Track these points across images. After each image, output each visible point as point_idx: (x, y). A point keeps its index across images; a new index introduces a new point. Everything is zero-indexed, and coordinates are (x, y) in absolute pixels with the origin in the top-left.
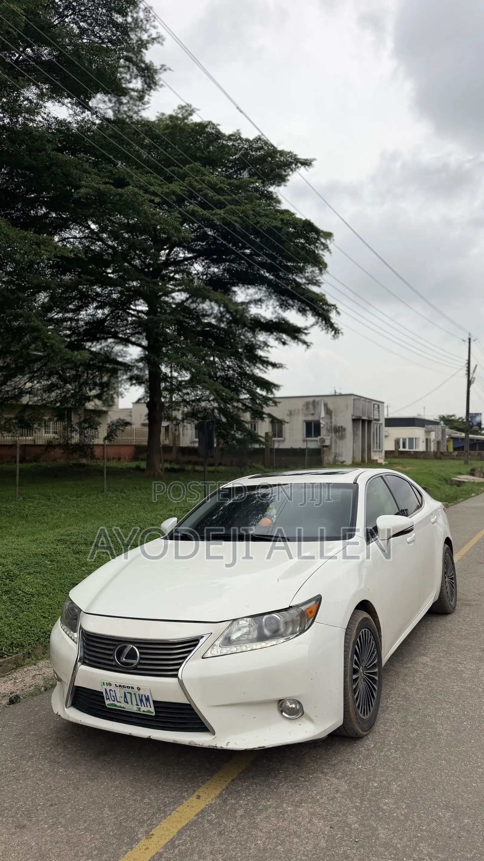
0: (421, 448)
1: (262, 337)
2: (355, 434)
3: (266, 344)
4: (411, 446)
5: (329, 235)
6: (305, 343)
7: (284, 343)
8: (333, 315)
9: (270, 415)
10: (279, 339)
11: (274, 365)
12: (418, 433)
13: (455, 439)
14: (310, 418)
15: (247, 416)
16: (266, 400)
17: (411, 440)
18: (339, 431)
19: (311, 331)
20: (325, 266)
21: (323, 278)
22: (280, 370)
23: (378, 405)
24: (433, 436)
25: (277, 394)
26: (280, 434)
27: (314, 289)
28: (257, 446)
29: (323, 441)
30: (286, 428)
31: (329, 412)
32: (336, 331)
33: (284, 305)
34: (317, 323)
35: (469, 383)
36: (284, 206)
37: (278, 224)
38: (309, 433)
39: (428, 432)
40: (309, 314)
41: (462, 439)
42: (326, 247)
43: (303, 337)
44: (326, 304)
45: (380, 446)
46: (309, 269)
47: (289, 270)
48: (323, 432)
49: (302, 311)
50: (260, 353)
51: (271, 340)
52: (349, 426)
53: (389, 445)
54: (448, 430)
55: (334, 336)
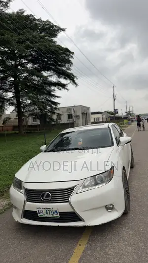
0: (101, 121)
1: (53, 88)
2: (83, 118)
3: (54, 90)
4: (98, 120)
5: (73, 53)
6: (67, 89)
7: (60, 90)
8: (75, 80)
9: (57, 113)
10: (58, 88)
11: (57, 97)
12: (99, 116)
13: (110, 117)
14: (69, 114)
15: (49, 114)
16: (56, 108)
17: (98, 118)
18: (78, 117)
19: (68, 85)
20: (72, 64)
21: (71, 68)
22: (59, 98)
23: (88, 108)
24: (104, 117)
25: (59, 106)
26: (60, 119)
27: (69, 71)
28: (53, 123)
29: (73, 120)
30: (62, 117)
31: (74, 111)
32: (77, 85)
33: (59, 77)
34: (70, 82)
35: (114, 100)
36: (57, 44)
37: (57, 49)
38: (69, 118)
39: (102, 116)
40: (68, 80)
41: (113, 117)
42: (72, 57)
43: (66, 87)
44: (74, 76)
45: (90, 121)
46: (67, 65)
47: (60, 65)
48: (73, 117)
49: (65, 78)
50: (53, 93)
51: (56, 89)
52: (81, 115)
53: (92, 121)
54: (108, 115)
55: (76, 87)
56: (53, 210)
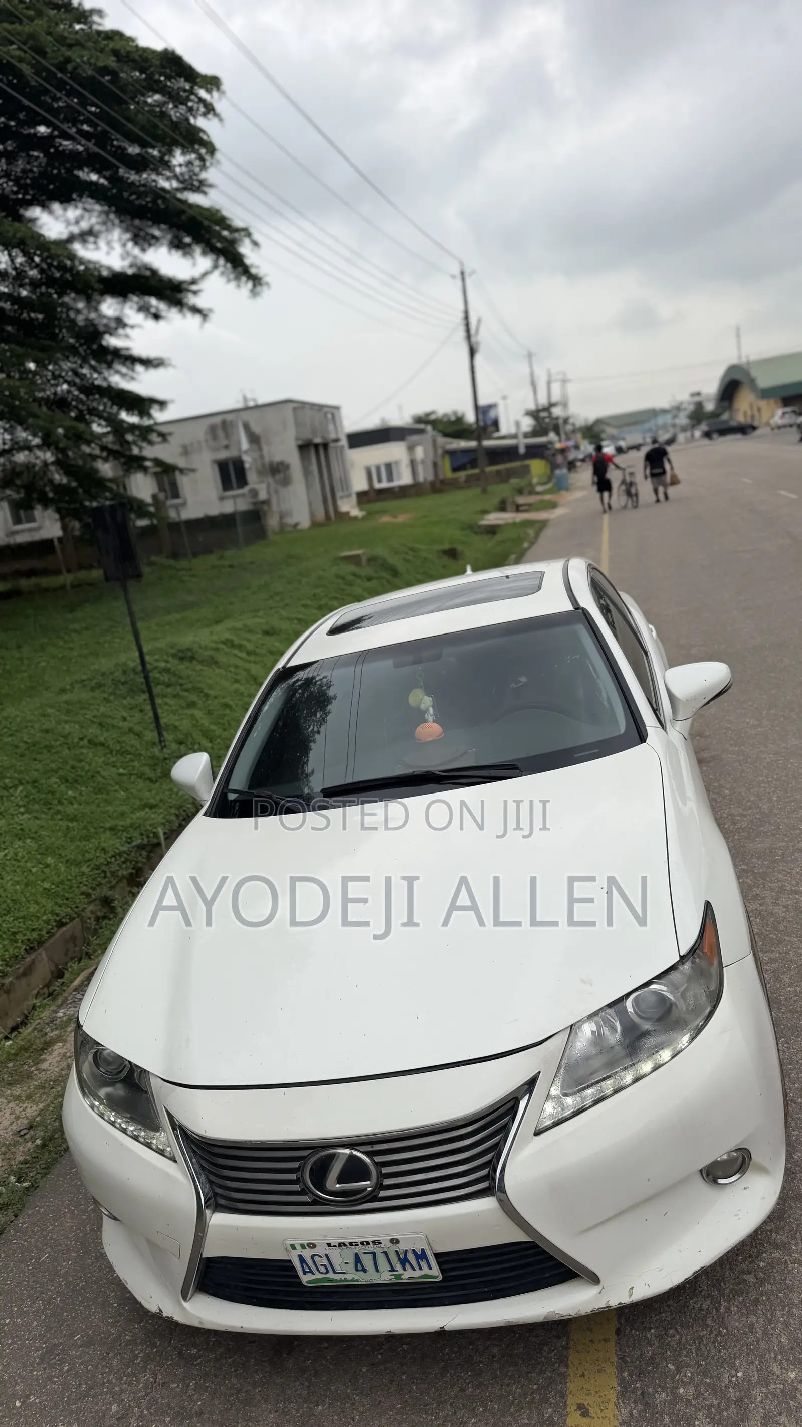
0: (405, 478)
1: (109, 307)
2: (307, 473)
3: (120, 322)
4: (390, 478)
5: (213, 83)
6: (196, 310)
7: (157, 317)
8: (245, 249)
9: (158, 462)
10: (144, 309)
11: (147, 363)
12: (395, 452)
13: (452, 454)
14: (223, 455)
15: (106, 469)
16: (145, 433)
17: (389, 466)
18: (278, 470)
19: (204, 285)
20: (211, 149)
21: (210, 175)
22: (161, 371)
23: (330, 413)
24: (419, 452)
25: (159, 416)
26: (176, 494)
27: (194, 198)
28: (143, 523)
29: (254, 493)
30: (184, 482)
31: (254, 439)
32: (256, 280)
33: (142, 239)
34: (215, 267)
35: (472, 352)
36: (108, 24)
37: (112, 62)
38: (226, 484)
39: (411, 449)
40: (198, 250)
41: (465, 452)
42: (209, 109)
43: (192, 300)
44: (229, 228)
45: (346, 482)
46: (178, 158)
47: (140, 164)
48: (251, 477)
49: (177, 245)
50: (112, 341)
51: (131, 313)
52: (293, 458)
53: (360, 483)
54: (441, 440)
55: (254, 293)
56: (402, 1247)
